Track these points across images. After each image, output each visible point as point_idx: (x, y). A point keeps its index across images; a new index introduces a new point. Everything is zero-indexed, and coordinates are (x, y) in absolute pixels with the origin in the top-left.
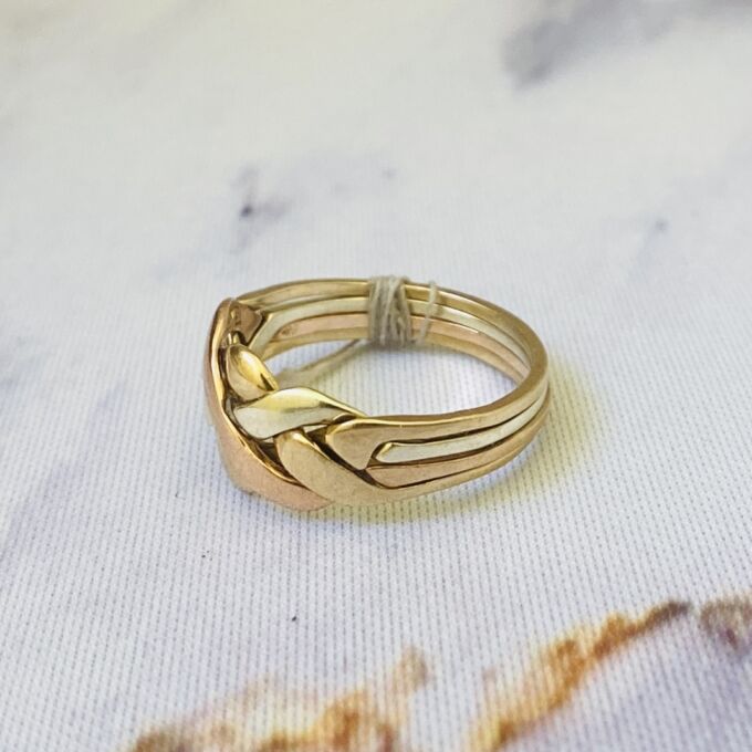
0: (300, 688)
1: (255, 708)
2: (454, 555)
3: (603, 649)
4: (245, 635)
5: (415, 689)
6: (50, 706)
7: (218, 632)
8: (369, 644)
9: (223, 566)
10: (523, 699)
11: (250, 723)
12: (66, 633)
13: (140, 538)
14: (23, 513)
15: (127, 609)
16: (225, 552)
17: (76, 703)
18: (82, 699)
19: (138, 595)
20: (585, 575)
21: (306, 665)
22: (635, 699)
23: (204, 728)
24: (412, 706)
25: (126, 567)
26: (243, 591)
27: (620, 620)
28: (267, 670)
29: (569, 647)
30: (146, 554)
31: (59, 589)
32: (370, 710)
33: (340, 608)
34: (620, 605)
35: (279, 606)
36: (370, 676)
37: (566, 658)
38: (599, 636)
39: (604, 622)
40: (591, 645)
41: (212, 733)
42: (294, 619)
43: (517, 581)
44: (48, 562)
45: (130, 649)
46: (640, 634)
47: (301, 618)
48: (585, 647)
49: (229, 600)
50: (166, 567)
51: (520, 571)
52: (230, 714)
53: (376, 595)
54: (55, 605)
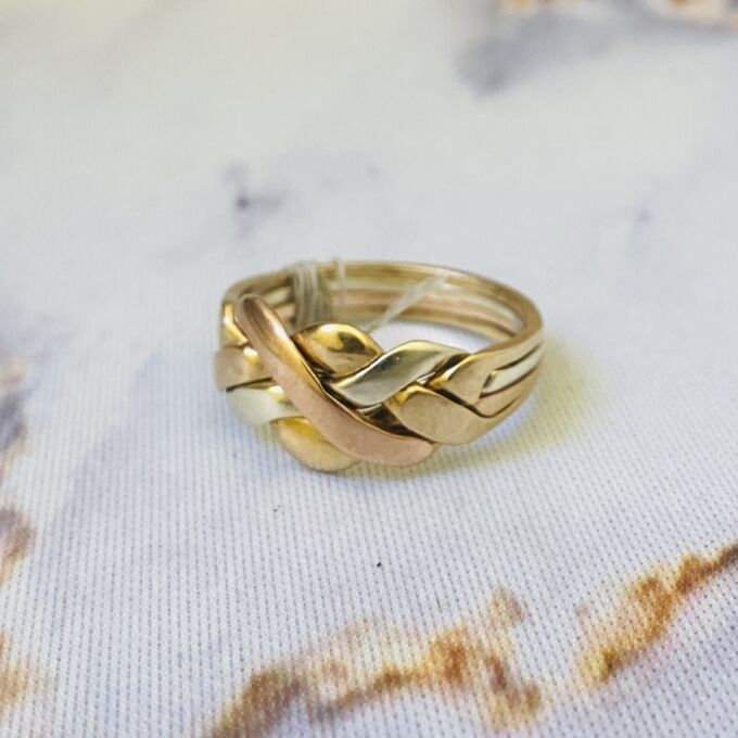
0: (400, 627)
1: (360, 646)
2: (520, 505)
3: (685, 585)
4: (334, 580)
5: (514, 626)
6: (154, 649)
7: (306, 578)
8: (458, 587)
9: (296, 519)
10: (620, 630)
11: (359, 660)
12: (155, 583)
13: (207, 496)
14: (85, 474)
15: (211, 560)
16: (295, 507)
17: (180, 646)
18: (185, 641)
19: (219, 547)
20: (650, 521)
21: (401, 606)
22: (728, 630)
23: (314, 665)
24: (514, 640)
25: (200, 521)
26: (322, 542)
27: (694, 559)
28: (364, 611)
29: (652, 584)
30: (217, 509)
31: (137, 542)
32: (474, 644)
33: (421, 554)
34: (691, 546)
35: (361, 554)
36: (466, 614)
37: (651, 593)
38: (678, 574)
39: (680, 562)
40: (674, 583)
41: (324, 670)
42: (379, 565)
43: (587, 527)
44: (121, 519)
45: (222, 597)
46: (717, 572)
47: (384, 563)
48: (668, 585)
49: (310, 549)
50: (240, 521)
51: (587, 518)
52: (337, 652)
53: (453, 541)
54: (137, 556)
